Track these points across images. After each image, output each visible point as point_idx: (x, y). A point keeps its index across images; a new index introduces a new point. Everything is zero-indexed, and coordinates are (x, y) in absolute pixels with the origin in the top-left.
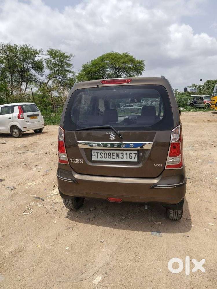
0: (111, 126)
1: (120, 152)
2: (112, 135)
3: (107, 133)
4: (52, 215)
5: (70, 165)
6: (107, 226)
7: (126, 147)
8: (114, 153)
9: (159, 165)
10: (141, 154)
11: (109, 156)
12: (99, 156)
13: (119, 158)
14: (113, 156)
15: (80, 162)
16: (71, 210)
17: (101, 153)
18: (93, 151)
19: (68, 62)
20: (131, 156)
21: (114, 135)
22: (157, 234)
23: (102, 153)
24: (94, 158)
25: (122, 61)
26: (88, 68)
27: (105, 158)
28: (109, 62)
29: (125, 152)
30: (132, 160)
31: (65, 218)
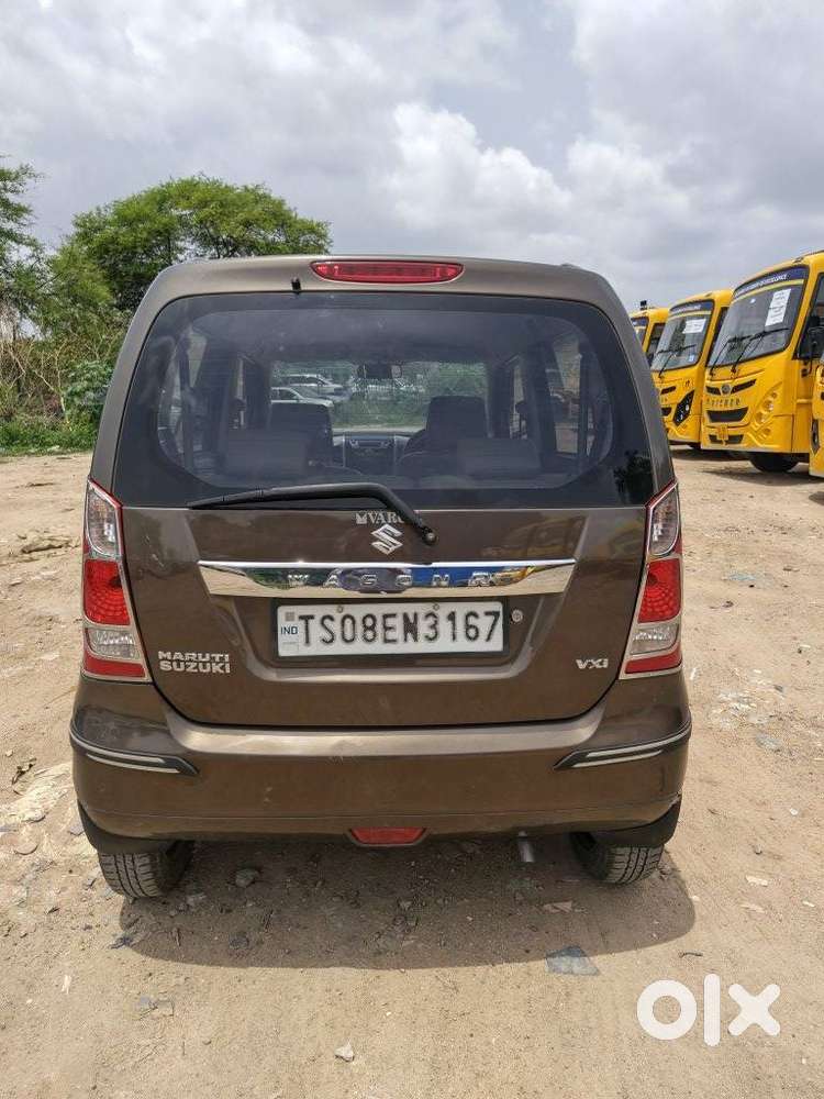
0: (382, 486)
1: (422, 609)
2: (387, 526)
3: (361, 520)
4: (38, 940)
5: (154, 683)
6: (342, 964)
7: (452, 584)
8: (394, 615)
9: (596, 664)
10: (518, 616)
11: (366, 628)
12: (317, 631)
13: (416, 639)
14: (386, 628)
15: (216, 668)
16: (137, 900)
17: (324, 618)
18: (282, 611)
19: (11, 197)
20: (471, 626)
21: (392, 530)
22: (576, 964)
23: (332, 619)
24: (289, 646)
25: (241, 216)
26: (99, 229)
27: (347, 641)
28: (191, 214)
29: (444, 610)
30: (480, 646)
31: (114, 947)
